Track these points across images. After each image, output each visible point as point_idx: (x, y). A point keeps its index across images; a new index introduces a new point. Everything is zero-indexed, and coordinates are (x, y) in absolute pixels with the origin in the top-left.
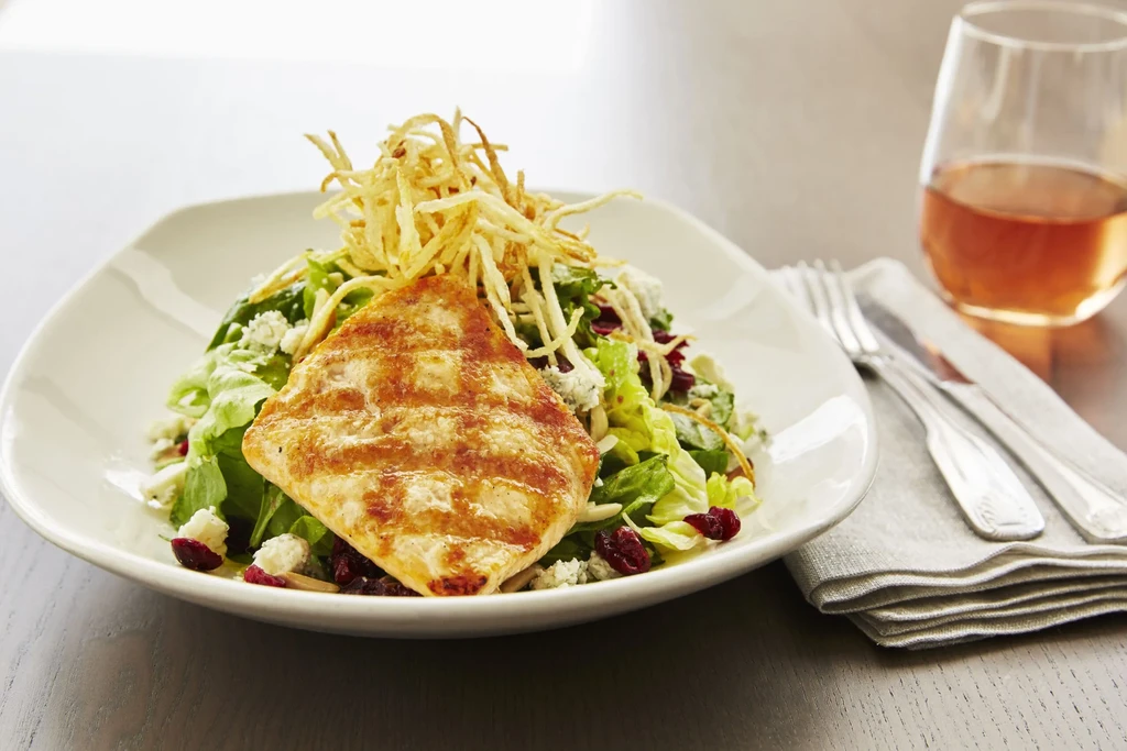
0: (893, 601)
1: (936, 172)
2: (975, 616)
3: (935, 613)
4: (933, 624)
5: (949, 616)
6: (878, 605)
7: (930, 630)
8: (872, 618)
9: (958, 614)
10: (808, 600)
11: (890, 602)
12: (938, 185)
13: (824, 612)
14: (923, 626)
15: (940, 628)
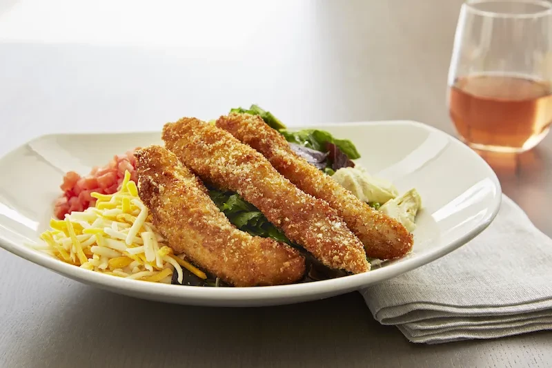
0: (420, 319)
1: (456, 80)
2: (464, 328)
3: (442, 325)
4: (441, 331)
5: (449, 327)
6: (412, 321)
7: (438, 334)
8: (408, 328)
9: (454, 327)
10: (375, 318)
11: (419, 320)
12: (458, 86)
13: (382, 324)
14: (435, 332)
15: (444, 333)
